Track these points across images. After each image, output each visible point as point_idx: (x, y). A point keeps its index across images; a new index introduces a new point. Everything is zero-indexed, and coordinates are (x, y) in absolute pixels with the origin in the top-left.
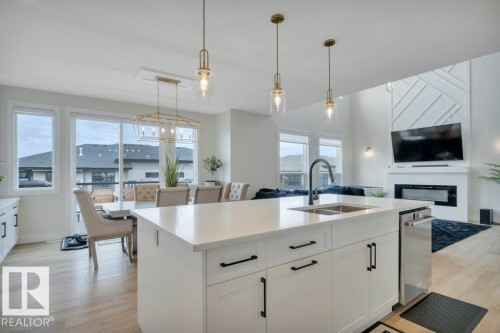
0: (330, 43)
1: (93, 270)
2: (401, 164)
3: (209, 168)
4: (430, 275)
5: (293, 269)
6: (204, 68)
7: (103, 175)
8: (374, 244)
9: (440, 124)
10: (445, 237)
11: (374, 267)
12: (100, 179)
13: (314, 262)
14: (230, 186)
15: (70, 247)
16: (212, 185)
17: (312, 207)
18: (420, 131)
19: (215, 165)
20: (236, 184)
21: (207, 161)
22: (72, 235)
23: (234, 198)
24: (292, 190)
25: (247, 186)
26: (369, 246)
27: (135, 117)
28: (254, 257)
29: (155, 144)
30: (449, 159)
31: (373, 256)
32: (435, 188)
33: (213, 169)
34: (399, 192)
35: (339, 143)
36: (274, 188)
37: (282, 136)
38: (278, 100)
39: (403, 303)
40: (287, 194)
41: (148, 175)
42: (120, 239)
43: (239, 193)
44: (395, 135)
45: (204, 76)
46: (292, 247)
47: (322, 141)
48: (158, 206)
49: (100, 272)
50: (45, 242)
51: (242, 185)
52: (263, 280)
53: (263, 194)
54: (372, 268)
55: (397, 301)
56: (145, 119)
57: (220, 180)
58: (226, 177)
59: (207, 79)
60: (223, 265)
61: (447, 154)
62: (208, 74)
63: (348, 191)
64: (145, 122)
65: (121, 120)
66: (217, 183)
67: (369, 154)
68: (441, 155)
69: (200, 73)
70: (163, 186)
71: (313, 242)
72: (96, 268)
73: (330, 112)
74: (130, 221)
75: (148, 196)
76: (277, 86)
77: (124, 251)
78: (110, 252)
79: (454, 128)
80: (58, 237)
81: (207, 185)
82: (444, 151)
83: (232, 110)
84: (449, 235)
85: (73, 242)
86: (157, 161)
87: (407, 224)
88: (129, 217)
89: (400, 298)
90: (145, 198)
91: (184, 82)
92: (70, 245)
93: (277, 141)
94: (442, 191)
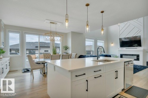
0: (102, 12)
1: (32, 78)
2: (122, 48)
3: (65, 49)
4: (133, 80)
5: (95, 78)
6: (67, 20)
7: (32, 51)
8: (117, 71)
9: (134, 36)
10: (136, 70)
11: (117, 78)
12: (31, 52)
13: (101, 76)
14: (71, 54)
15: (25, 72)
16: (66, 54)
17: (98, 60)
18: (128, 38)
19: (66, 48)
20: (73, 54)
21: (64, 47)
22: (25, 68)
23: (73, 58)
24: (89, 56)
25: (77, 54)
26: (116, 72)
27: (44, 34)
28: (84, 74)
29: (49, 42)
30: (137, 46)
31: (117, 75)
32: (132, 55)
33: (66, 49)
34: (122, 56)
35: (103, 41)
36: (84, 55)
37: (86, 39)
38: (88, 29)
39: (125, 88)
40: (88, 57)
41: (45, 51)
42: (39, 70)
43: (74, 56)
44: (120, 39)
45: (67, 22)
46: (95, 71)
47: (98, 41)
48: (51, 60)
49: (34, 79)
50: (17, 70)
51: (75, 54)
52: (87, 81)
53: (81, 57)
54: (116, 78)
55: (123, 88)
56: (47, 34)
57: (68, 52)
58: (70, 51)
59: (68, 23)
60: (76, 76)
61: (136, 45)
62: (68, 21)
63: (106, 56)
64: (47, 35)
65: (39, 35)
66: (67, 53)
67: (112, 45)
68: (134, 45)
69: (66, 21)
70: (52, 54)
71: (100, 70)
72: (33, 78)
73: (102, 32)
74: (43, 64)
75: (47, 57)
76: (87, 25)
77: (41, 73)
78: (37, 73)
79: (138, 37)
80: (21, 69)
81: (64, 54)
82: (135, 44)
83: (72, 32)
84: (137, 69)
85: (26, 70)
86: (49, 47)
87: (126, 65)
88: (42, 63)
89: (124, 87)
90: (47, 58)
91: (58, 23)
92: (25, 71)
93: (85, 41)
94: (135, 56)
